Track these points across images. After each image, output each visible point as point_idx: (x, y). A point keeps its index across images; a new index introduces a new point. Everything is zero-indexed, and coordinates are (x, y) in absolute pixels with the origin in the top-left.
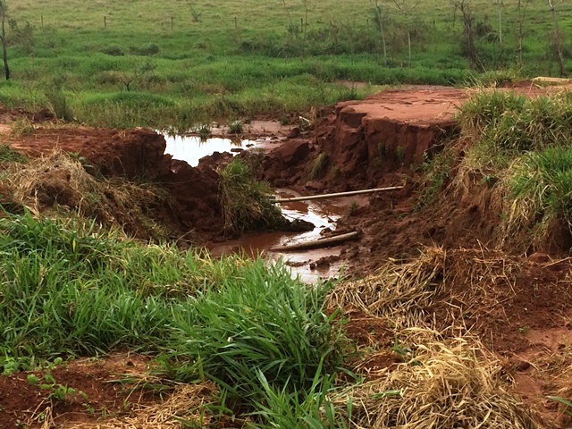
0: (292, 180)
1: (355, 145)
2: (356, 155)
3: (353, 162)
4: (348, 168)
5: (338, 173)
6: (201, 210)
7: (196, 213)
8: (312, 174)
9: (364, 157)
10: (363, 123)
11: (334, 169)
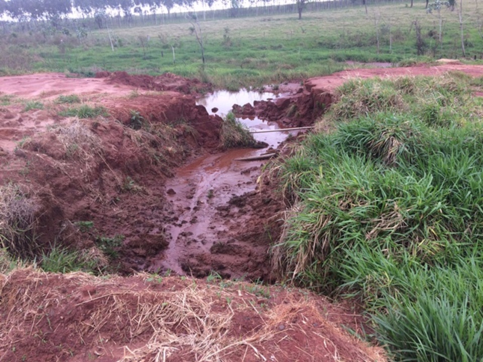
0: (279, 117)
1: (308, 101)
2: (308, 106)
3: (306, 110)
4: (303, 113)
5: (298, 115)
6: (209, 137)
7: (207, 138)
8: (287, 115)
9: (311, 107)
10: (312, 90)
11: (297, 113)
